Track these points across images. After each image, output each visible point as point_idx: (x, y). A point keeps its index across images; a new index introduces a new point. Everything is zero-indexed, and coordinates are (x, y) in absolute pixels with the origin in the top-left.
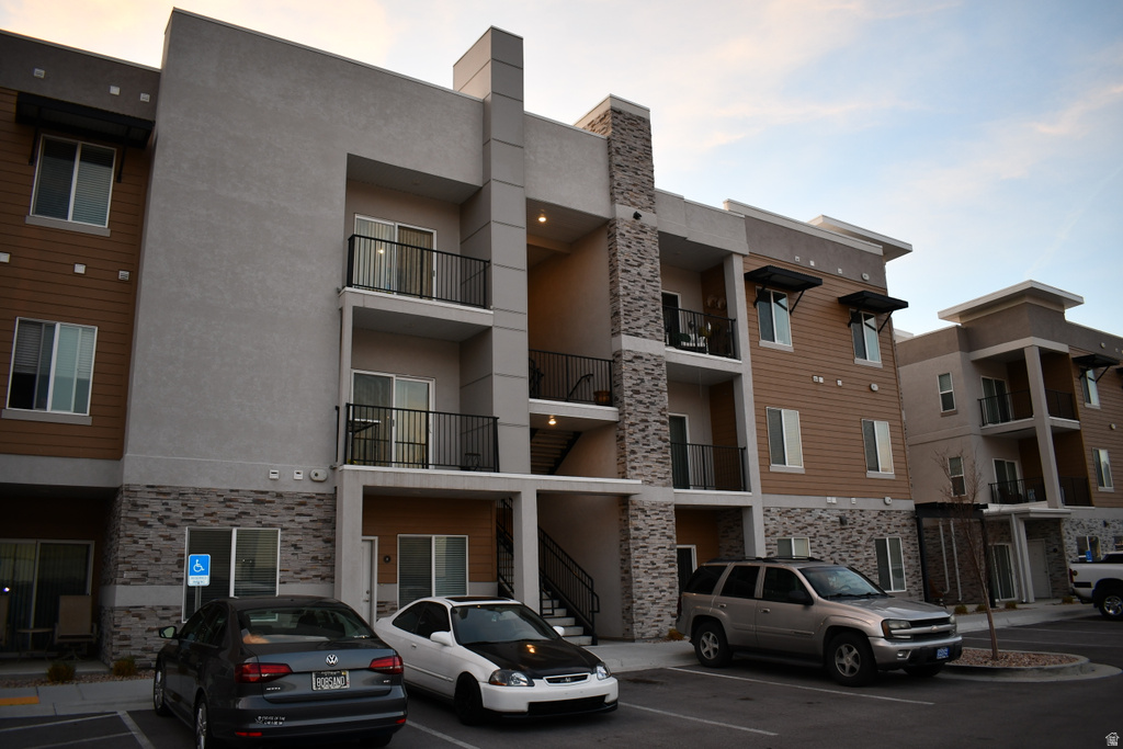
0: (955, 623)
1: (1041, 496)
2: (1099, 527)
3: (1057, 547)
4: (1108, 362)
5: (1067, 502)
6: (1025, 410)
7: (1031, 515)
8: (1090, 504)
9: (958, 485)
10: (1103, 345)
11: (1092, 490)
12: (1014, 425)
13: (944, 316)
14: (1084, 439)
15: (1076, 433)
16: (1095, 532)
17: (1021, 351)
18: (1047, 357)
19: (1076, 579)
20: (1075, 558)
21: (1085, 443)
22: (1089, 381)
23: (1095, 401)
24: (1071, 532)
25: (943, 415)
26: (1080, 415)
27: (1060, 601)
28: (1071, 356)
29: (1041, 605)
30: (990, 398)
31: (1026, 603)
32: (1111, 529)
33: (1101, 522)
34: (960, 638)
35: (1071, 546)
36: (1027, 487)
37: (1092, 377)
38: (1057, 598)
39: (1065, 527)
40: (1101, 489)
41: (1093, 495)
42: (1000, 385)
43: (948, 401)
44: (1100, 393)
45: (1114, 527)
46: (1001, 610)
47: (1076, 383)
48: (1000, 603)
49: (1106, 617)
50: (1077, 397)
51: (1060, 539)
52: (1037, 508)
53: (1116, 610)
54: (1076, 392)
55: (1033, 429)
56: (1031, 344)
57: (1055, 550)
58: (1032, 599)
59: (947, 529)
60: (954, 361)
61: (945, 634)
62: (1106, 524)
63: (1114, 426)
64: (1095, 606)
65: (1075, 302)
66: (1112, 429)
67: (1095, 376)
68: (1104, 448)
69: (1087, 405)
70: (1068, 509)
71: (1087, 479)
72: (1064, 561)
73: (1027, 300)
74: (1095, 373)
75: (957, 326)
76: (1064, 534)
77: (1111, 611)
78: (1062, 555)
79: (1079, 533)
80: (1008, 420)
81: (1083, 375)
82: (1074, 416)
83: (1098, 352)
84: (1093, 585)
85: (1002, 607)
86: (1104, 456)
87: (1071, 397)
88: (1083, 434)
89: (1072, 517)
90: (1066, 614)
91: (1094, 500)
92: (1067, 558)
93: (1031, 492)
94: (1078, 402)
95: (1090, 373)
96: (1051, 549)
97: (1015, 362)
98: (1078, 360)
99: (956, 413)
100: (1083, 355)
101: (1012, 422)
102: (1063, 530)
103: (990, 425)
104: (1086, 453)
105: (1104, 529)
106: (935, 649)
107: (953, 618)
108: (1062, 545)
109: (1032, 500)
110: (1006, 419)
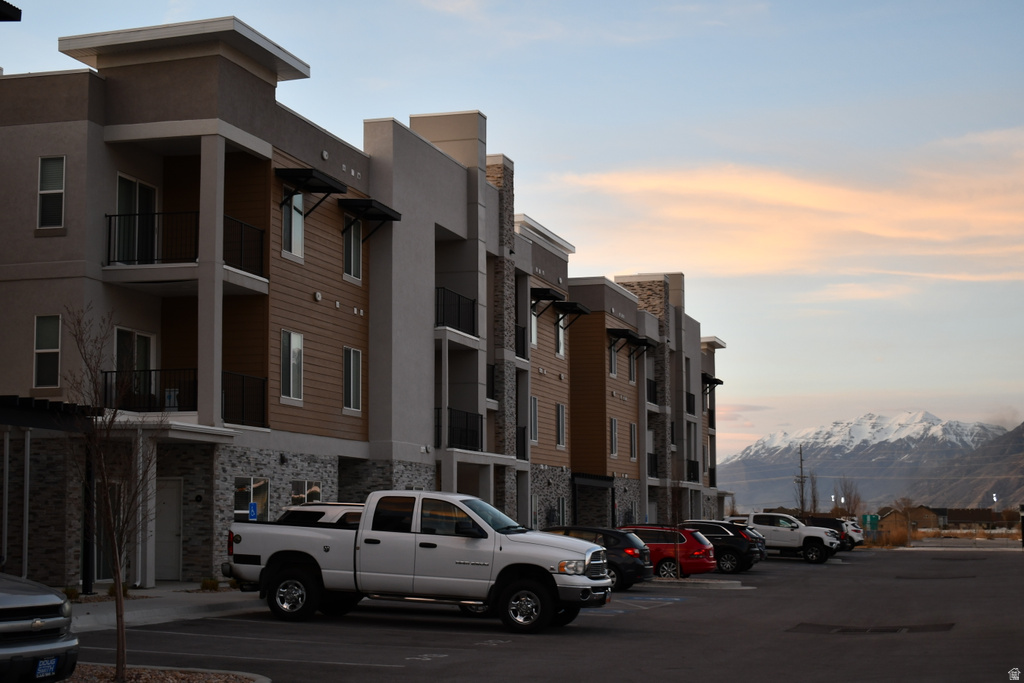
0: (69, 615)
1: (189, 403)
2: (273, 464)
3: (202, 493)
4: (330, 187)
5: (228, 416)
6: (185, 247)
7: (172, 435)
8: (262, 422)
9: (47, 367)
10: (325, 154)
11: (271, 400)
12: (161, 270)
13: (69, 47)
14: (271, 311)
15: (260, 299)
16: (266, 471)
17: (195, 141)
18: (237, 158)
19: (238, 549)
20: (228, 514)
21: (272, 318)
22: (294, 212)
23: (298, 250)
24: (228, 468)
25: (38, 234)
26: (272, 270)
27: (197, 586)
28: (275, 165)
29: (166, 592)
30: (126, 216)
31: (140, 588)
32: (289, 470)
33: (276, 456)
34: (75, 642)
35: (224, 492)
36: (164, 384)
37: (300, 208)
38: (191, 581)
39: (221, 459)
40: (284, 399)
41: (271, 409)
42: (147, 194)
43: (51, 209)
44: (308, 237)
45: (295, 466)
46: (101, 599)
47: (275, 212)
48: (101, 586)
49: (277, 614)
50: (272, 237)
51: (209, 480)
52: (182, 422)
53: (294, 604)
54: (273, 229)
55: (194, 283)
56: (215, 130)
57: (199, 499)
58: (151, 582)
59: (18, 447)
60: (74, 136)
61: (52, 634)
62: (283, 460)
63: (319, 296)
64: (262, 596)
65: (297, 72)
66: (316, 300)
67: (305, 206)
68: (298, 331)
69: (285, 253)
70: (229, 428)
71: (264, 383)
72: (211, 518)
73: (221, 52)
74: (305, 201)
75: (91, 73)
76: (218, 471)
77: (285, 606)
78: (209, 507)
79: (240, 472)
80: (152, 261)
81: (287, 203)
82: (262, 270)
83: (316, 166)
84: (264, 560)
85: (103, 593)
86: (297, 342)
87: (262, 237)
88: (271, 302)
89: (235, 442)
90: (212, 607)
91: (271, 417)
92: (216, 513)
93: (172, 394)
94: (273, 246)
95: (298, 200)
96: (192, 496)
97: (182, 158)
98: (284, 175)
99: (63, 233)
100: (292, 166)
101: (156, 266)
102: (216, 463)
103: (120, 266)
104: (272, 335)
105: (278, 467)
106: (36, 659)
107: (67, 606)
108: (210, 491)
109: (171, 408)
110: (147, 258)
